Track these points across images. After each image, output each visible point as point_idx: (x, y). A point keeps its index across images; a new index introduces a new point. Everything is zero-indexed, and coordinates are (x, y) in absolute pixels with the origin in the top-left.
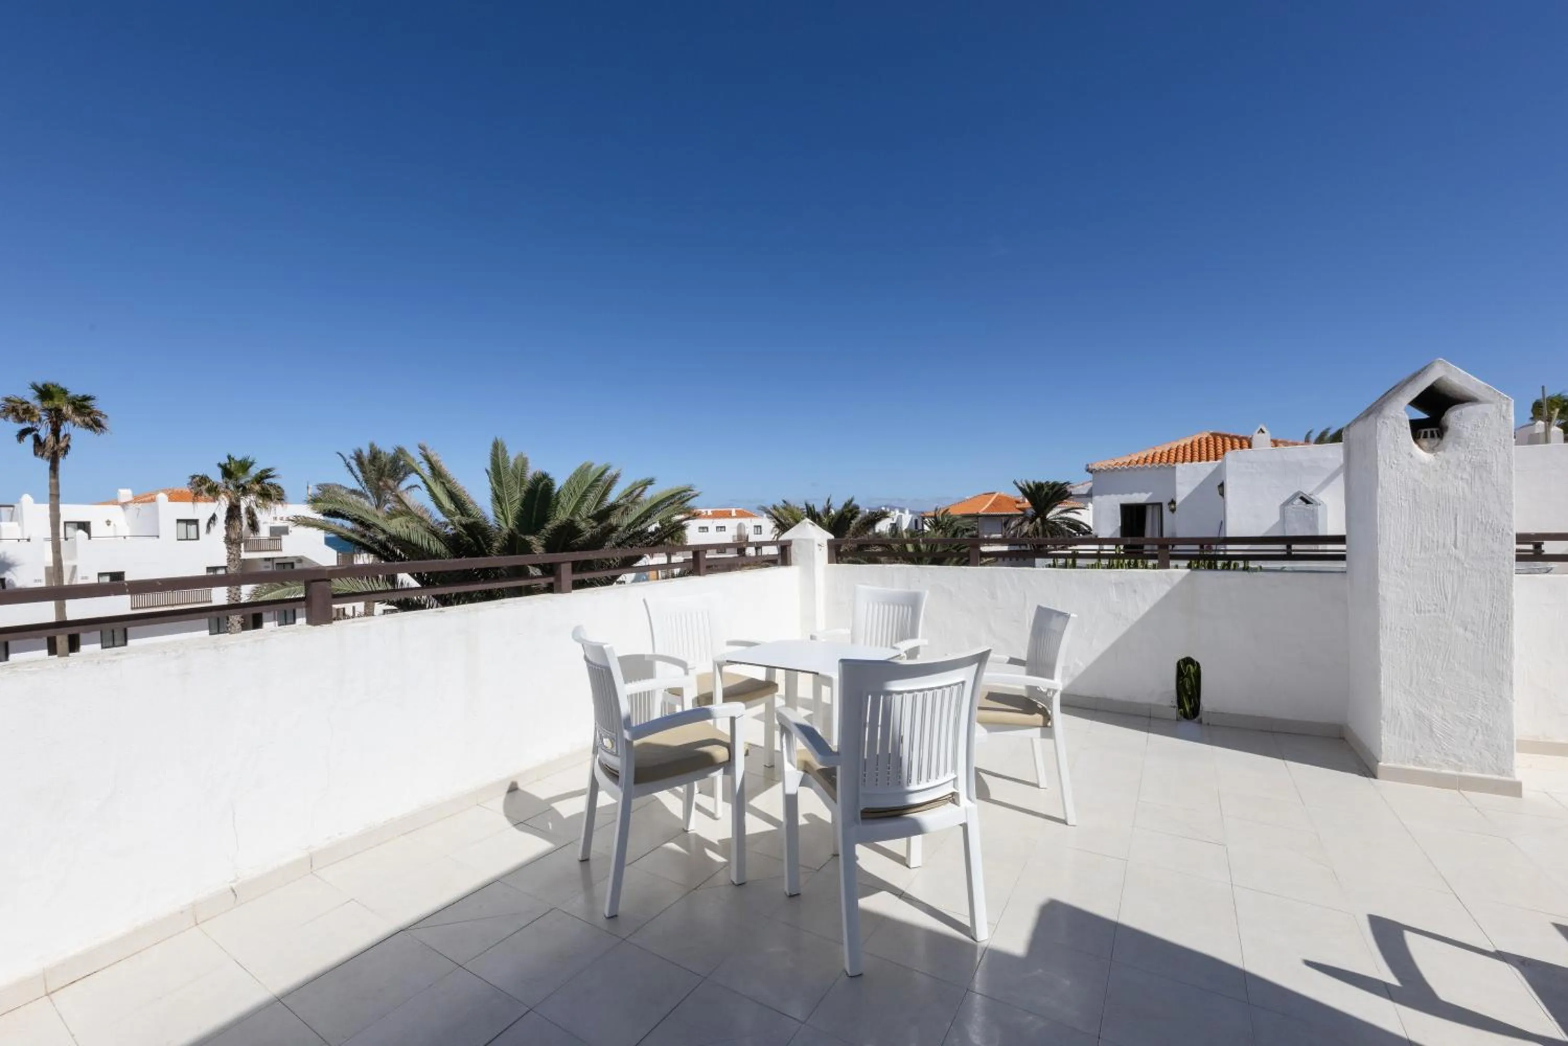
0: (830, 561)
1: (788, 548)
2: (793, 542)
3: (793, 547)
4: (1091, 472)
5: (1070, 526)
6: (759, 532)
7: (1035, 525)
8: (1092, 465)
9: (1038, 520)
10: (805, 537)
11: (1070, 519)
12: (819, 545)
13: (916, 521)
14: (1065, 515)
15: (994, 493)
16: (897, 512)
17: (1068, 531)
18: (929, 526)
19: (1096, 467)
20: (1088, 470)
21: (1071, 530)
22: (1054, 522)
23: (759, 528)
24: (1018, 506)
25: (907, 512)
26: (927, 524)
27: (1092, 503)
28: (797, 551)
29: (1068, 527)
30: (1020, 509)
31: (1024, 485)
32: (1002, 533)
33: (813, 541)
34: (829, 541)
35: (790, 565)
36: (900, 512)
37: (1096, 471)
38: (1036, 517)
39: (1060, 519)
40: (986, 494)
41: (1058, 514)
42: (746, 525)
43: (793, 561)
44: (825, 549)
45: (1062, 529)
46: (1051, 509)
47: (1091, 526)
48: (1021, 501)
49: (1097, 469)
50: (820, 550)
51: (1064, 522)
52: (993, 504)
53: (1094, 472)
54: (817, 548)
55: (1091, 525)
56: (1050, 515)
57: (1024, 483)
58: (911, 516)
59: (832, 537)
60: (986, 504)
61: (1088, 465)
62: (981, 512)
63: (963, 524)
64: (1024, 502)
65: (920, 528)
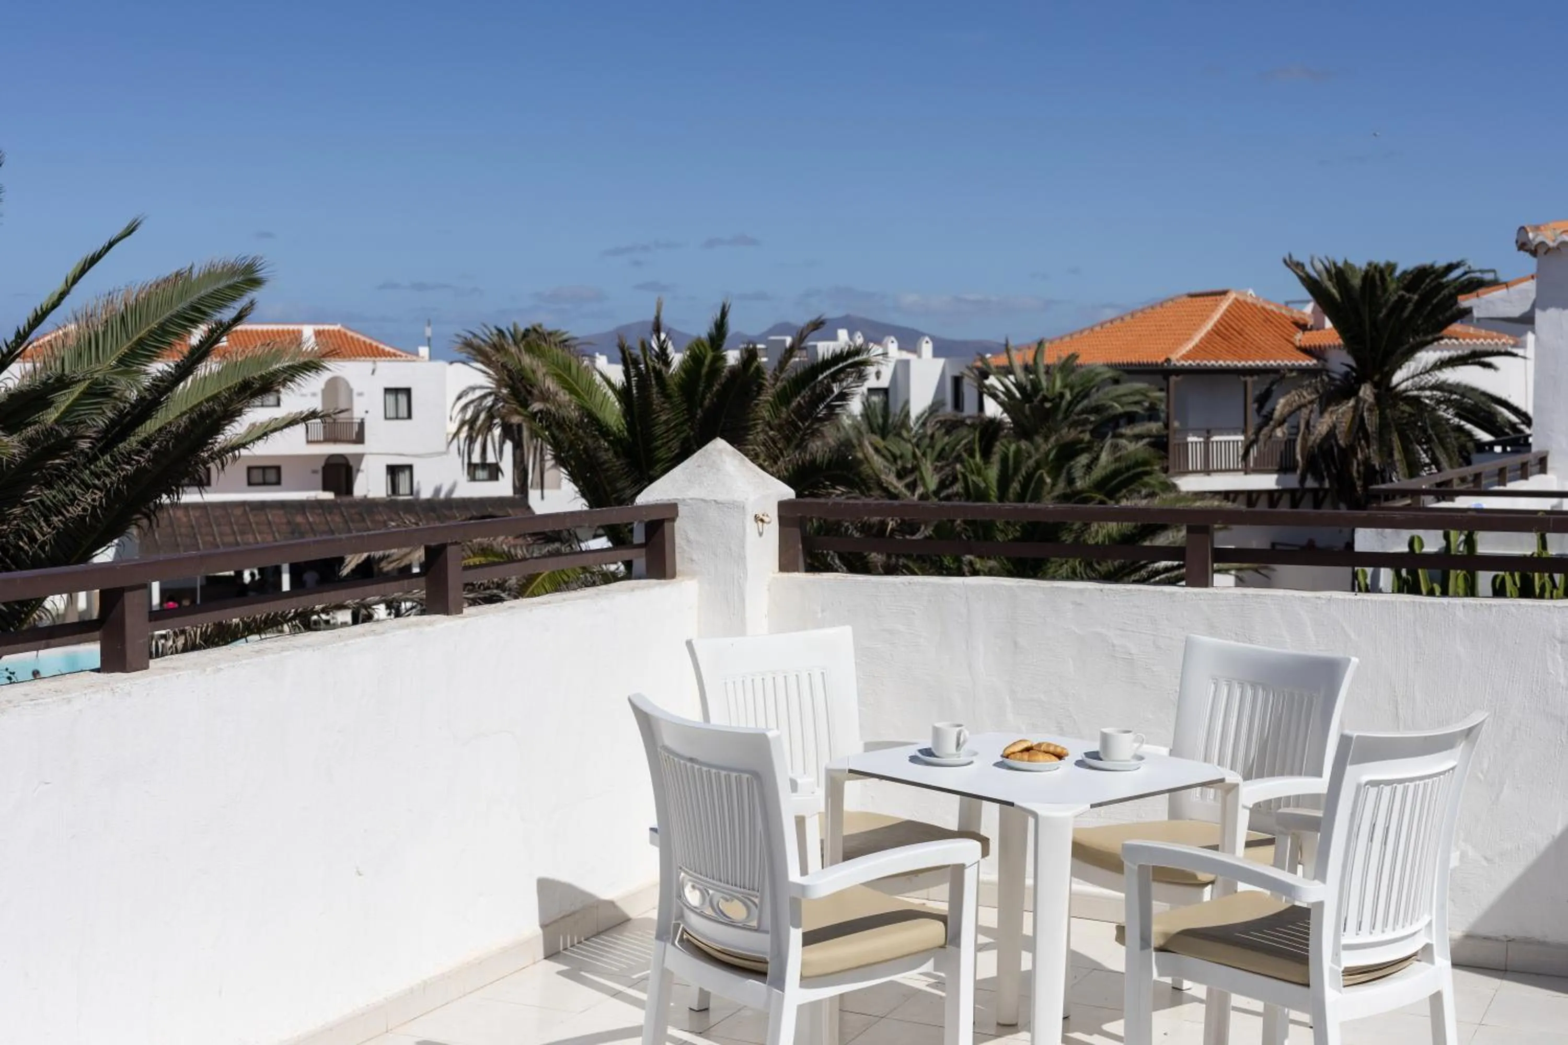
0: (785, 566)
1: (666, 525)
2: (681, 508)
3: (681, 526)
4: (1534, 253)
5: (1465, 412)
6: (403, 411)
7: (1355, 408)
8: (1537, 228)
9: (1366, 392)
10: (721, 497)
11: (1467, 391)
12: (758, 519)
13: (957, 381)
14: (1452, 375)
15: (1224, 293)
16: (893, 348)
17: (1460, 429)
18: (1001, 404)
19: (1548, 237)
20: (1523, 246)
21: (1469, 426)
22: (1417, 399)
23: (403, 399)
24: (1300, 338)
25: (927, 348)
26: (994, 396)
27: (1534, 332)
28: (692, 535)
29: (1457, 415)
30: (1307, 351)
31: (1319, 274)
32: (1244, 432)
33: (738, 507)
34: (783, 506)
35: (673, 576)
36: (901, 348)
37: (1549, 250)
38: (1360, 381)
39: (1433, 388)
40: (1192, 296)
41: (1427, 371)
42: (356, 386)
43: (679, 567)
44: (773, 529)
45: (1439, 422)
46: (1409, 354)
47: (1530, 412)
48: (1311, 322)
49: (1551, 244)
50: (761, 534)
51: (1448, 402)
52: (1216, 331)
53: (1541, 251)
54: (751, 527)
55: (1528, 407)
56: (1397, 377)
57: (1320, 266)
58: (941, 362)
59: (789, 493)
60: (1196, 327)
61: (1522, 229)
62: (1179, 356)
63: (1117, 399)
64: (1320, 327)
65: (970, 408)
